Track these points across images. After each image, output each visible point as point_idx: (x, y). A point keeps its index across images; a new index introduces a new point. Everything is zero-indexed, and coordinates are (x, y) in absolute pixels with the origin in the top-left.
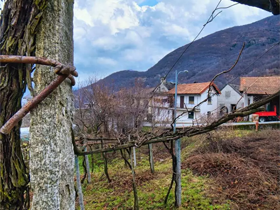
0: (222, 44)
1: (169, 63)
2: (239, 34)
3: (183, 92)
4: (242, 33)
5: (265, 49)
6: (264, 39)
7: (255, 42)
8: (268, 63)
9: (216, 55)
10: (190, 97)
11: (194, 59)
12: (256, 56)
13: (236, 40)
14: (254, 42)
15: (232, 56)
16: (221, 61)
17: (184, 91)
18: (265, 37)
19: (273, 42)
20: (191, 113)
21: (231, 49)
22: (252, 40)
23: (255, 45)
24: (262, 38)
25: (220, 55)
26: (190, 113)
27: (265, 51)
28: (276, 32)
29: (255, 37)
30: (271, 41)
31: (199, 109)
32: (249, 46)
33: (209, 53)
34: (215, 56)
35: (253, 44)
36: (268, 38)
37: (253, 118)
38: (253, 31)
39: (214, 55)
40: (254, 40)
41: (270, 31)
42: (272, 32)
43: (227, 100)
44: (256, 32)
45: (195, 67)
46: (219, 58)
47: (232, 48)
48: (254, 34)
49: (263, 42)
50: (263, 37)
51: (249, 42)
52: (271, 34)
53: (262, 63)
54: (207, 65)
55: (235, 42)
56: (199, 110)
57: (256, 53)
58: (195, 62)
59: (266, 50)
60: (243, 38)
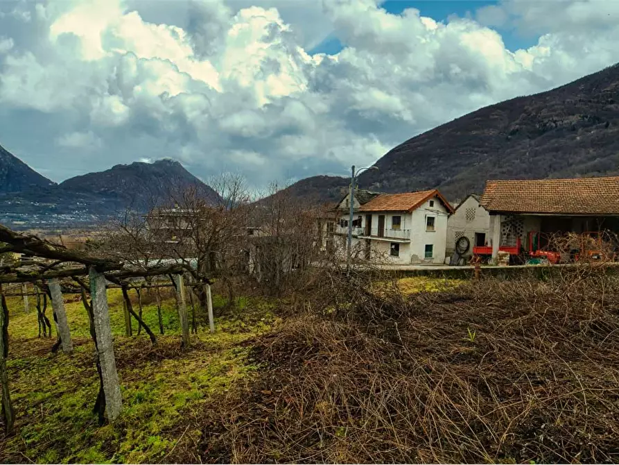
0: (491, 129)
1: (394, 164)
2: (525, 111)
3: (383, 208)
4: (530, 109)
5: (575, 138)
6: (574, 119)
7: (556, 125)
8: (581, 162)
9: (480, 150)
10: (394, 218)
11: (440, 157)
12: (557, 150)
13: (518, 121)
14: (554, 125)
15: (509, 150)
16: (488, 160)
17: (385, 206)
18: (578, 115)
19: (594, 123)
20: (396, 247)
21: (508, 139)
22: (549, 121)
23: (556, 129)
24: (571, 117)
25: (487, 149)
26: (393, 247)
27: (575, 141)
28: (603, 103)
29: (557, 116)
30: (589, 121)
31: (408, 239)
32: (544, 131)
33: (466, 145)
34: (478, 152)
35: (552, 128)
36: (583, 117)
37: (499, 258)
38: (553, 105)
39: (476, 149)
40: (555, 122)
41: (589, 103)
42: (594, 104)
43: (468, 226)
44: (559, 107)
45: (440, 171)
46: (485, 155)
47: (509, 137)
48: (554, 111)
49: (573, 123)
50: (573, 115)
51: (545, 125)
52: (591, 107)
53: (568, 163)
54: (462, 168)
55: (517, 126)
56: (407, 241)
57: (556, 145)
58: (441, 161)
59: (578, 138)
60: (532, 117)
